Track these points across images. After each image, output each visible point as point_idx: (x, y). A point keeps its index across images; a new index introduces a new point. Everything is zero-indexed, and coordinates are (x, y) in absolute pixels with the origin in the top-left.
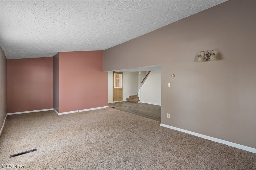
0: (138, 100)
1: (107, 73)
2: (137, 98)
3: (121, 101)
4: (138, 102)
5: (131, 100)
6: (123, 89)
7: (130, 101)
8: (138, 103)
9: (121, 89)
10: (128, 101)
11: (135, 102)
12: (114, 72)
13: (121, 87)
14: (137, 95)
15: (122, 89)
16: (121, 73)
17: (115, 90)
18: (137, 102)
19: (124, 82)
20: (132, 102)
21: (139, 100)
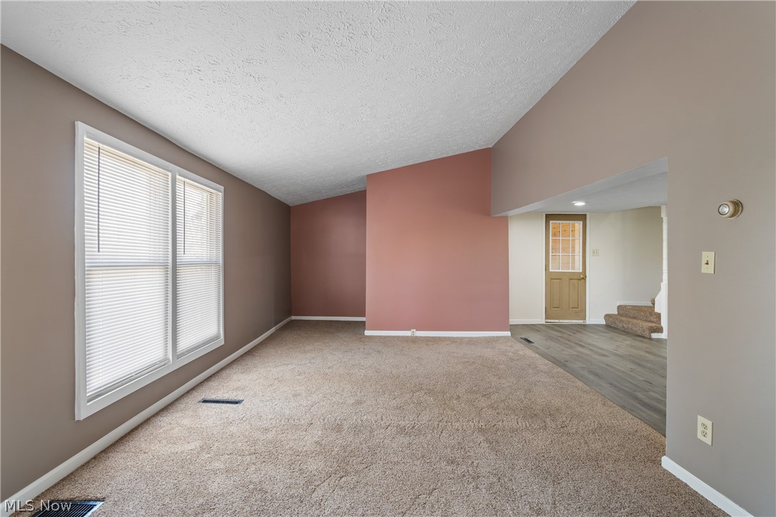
0: (653, 325)
1: (504, 221)
2: (653, 319)
3: (581, 322)
4: (654, 336)
5: (622, 321)
6: (587, 279)
7: (620, 325)
8: (650, 339)
9: (582, 278)
10: (613, 325)
11: (639, 333)
12: (549, 217)
13: (581, 271)
14: (654, 304)
15: (584, 279)
16: (582, 217)
17: (553, 280)
18: (646, 333)
19: (595, 252)
20: (626, 332)
21: (662, 328)
